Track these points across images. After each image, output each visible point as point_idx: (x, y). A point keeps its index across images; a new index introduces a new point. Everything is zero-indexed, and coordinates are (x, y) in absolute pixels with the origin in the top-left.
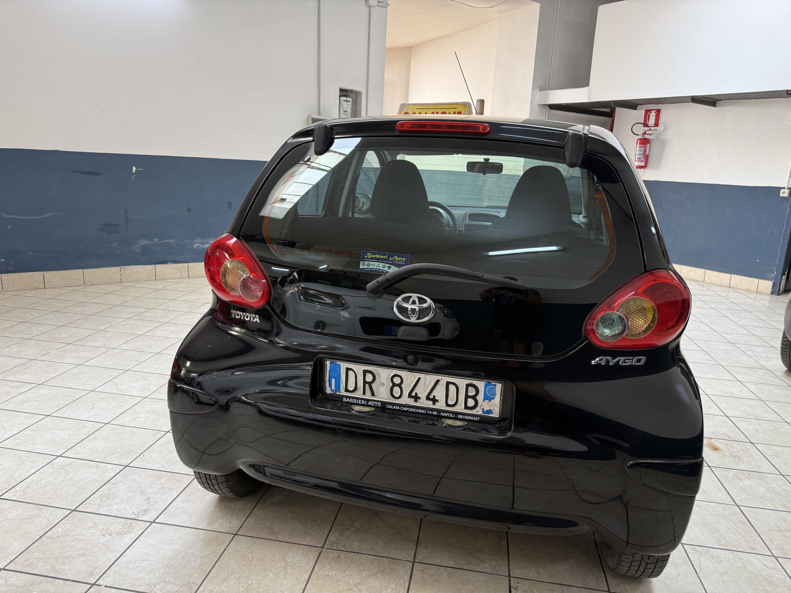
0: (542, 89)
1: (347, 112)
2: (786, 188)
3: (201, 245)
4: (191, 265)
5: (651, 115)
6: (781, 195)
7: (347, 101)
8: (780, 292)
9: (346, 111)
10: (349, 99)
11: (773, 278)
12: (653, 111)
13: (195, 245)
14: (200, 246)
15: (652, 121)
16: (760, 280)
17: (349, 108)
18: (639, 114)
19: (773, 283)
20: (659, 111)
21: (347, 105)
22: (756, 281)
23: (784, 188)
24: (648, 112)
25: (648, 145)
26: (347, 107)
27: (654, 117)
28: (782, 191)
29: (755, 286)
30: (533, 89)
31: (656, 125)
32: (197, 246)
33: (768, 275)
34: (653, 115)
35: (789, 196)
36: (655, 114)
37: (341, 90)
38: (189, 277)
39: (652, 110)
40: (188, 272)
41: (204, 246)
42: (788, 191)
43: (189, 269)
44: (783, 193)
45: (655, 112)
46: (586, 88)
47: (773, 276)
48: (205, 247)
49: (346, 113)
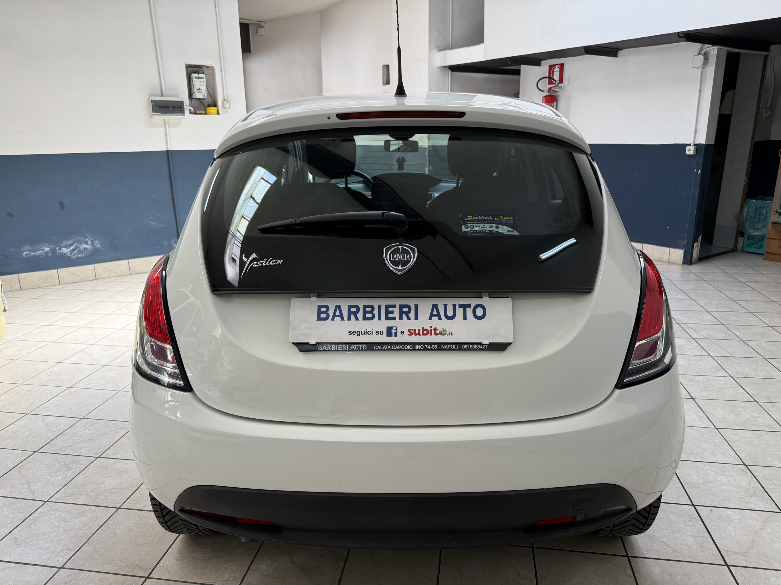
0: (442, 49)
1: (202, 89)
2: (692, 145)
3: (31, 252)
4: (21, 275)
5: (555, 70)
6: (687, 153)
7: (198, 78)
8: (693, 261)
9: (199, 89)
10: (201, 75)
11: (684, 246)
12: (557, 66)
13: (24, 253)
14: (31, 254)
15: (556, 77)
16: (671, 249)
17: (203, 86)
18: (543, 69)
19: (685, 252)
20: (562, 66)
21: (200, 82)
22: (667, 250)
23: (690, 145)
24: (551, 67)
25: (555, 103)
26: (200, 84)
27: (558, 72)
28: (688, 148)
29: (667, 256)
30: (430, 49)
31: (561, 81)
32: (26, 254)
33: (679, 243)
34: (557, 69)
35: (695, 154)
36: (558, 70)
37: (188, 67)
38: (21, 289)
39: (555, 65)
40: (20, 283)
41: (36, 253)
42: (693, 148)
43: (20, 280)
44: (689, 150)
45: (558, 67)
46: (482, 45)
47: (684, 243)
48: (37, 255)
49: (200, 91)
